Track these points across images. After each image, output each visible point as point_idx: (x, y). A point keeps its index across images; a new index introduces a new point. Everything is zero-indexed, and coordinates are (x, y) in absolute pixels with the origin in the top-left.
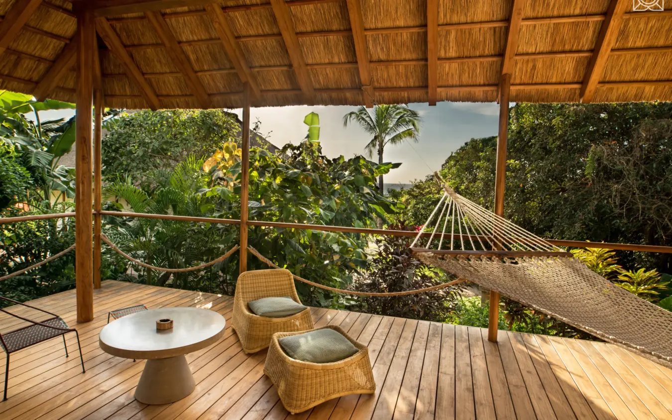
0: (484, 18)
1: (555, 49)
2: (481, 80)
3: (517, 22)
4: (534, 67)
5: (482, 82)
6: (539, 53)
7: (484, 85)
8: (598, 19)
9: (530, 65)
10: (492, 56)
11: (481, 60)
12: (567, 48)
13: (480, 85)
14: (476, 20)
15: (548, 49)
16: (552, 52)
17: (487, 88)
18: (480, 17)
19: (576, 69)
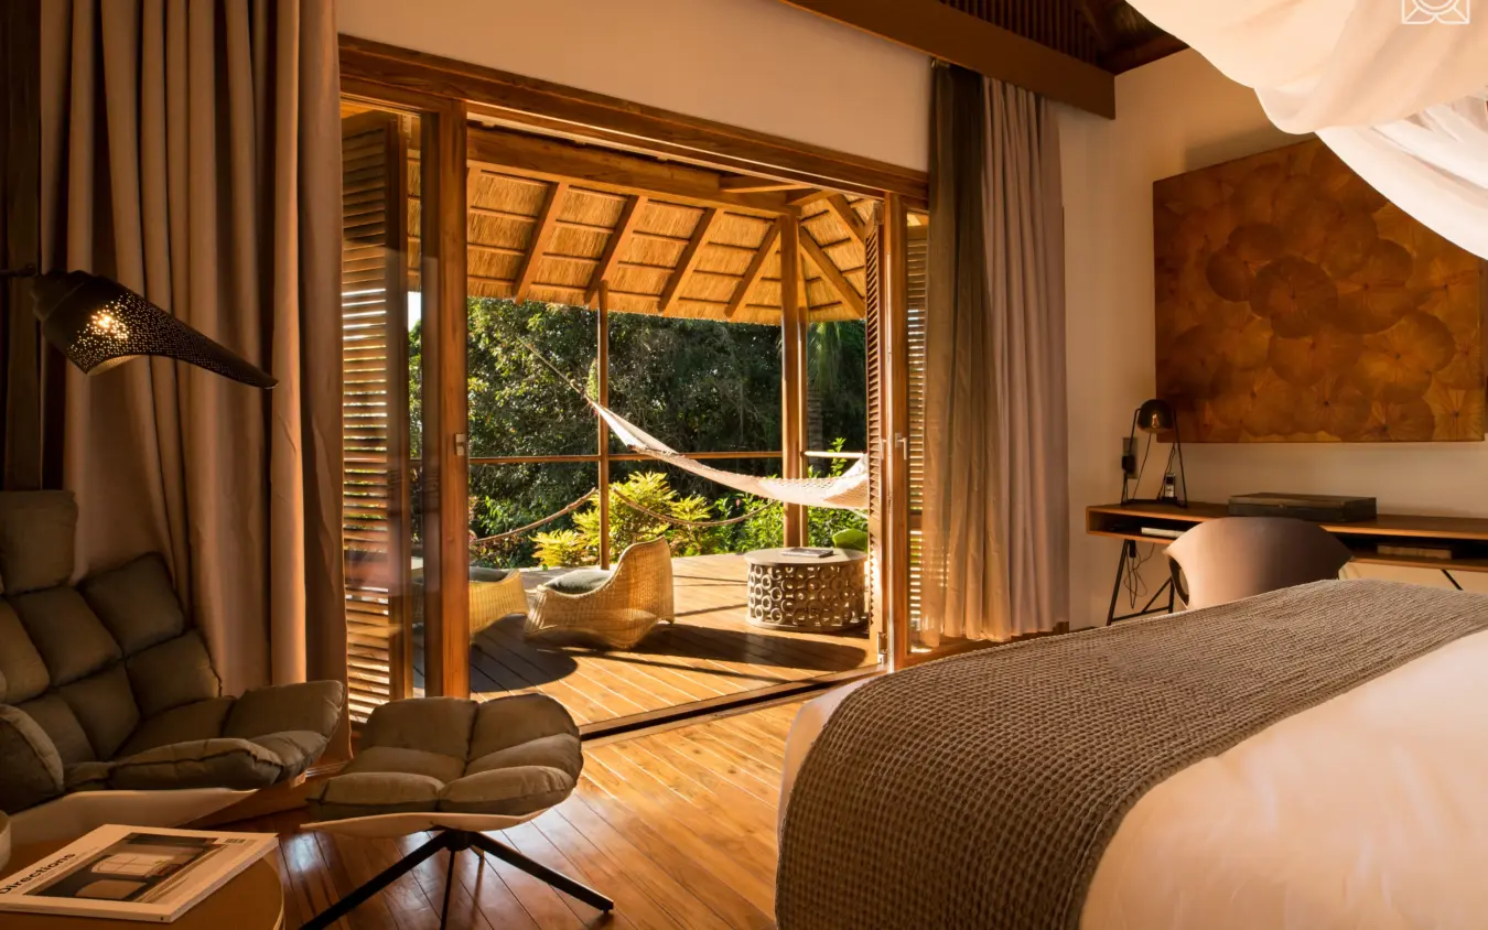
0: (592, 222)
1: (644, 262)
2: (570, 281)
3: (627, 234)
4: (623, 277)
5: (571, 283)
6: (633, 264)
7: (572, 287)
8: (685, 243)
9: (621, 273)
10: (590, 258)
11: (577, 260)
12: (655, 262)
13: (568, 286)
14: (584, 222)
15: (639, 261)
16: (641, 264)
17: (572, 291)
18: (589, 219)
19: (658, 283)
